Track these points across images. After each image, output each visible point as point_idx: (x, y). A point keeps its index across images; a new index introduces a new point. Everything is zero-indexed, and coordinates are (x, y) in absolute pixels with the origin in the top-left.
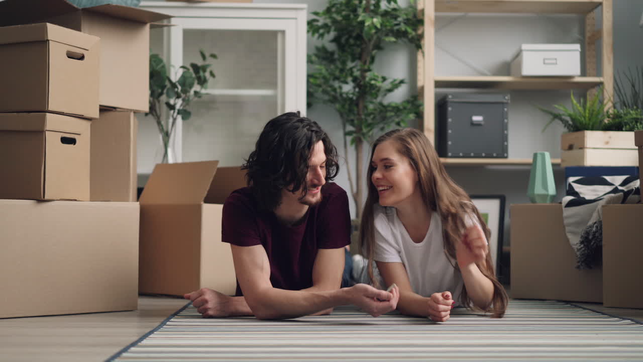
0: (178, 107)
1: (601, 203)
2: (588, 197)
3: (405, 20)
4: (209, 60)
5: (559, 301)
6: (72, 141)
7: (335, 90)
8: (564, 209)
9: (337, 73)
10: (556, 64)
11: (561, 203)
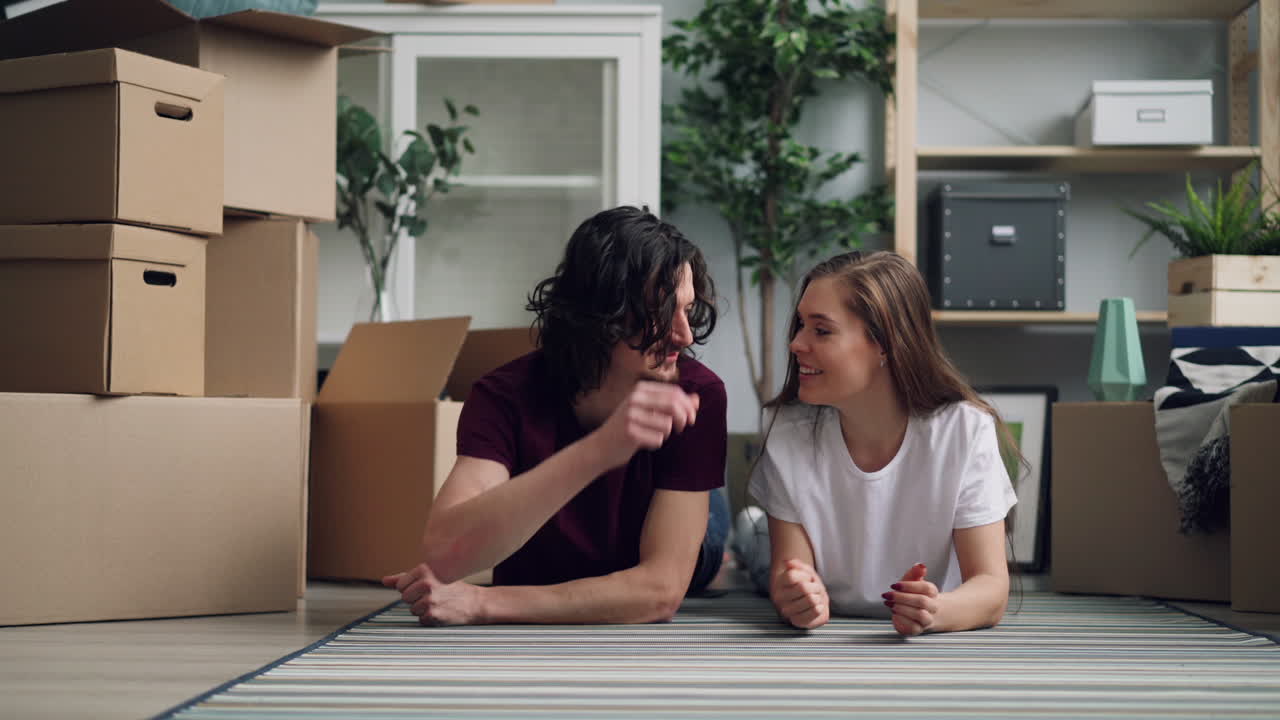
0: (400, 211)
1: (1231, 400)
2: (1207, 390)
3: (858, 34)
4: (464, 119)
5: (1146, 598)
6: (168, 279)
7: (718, 175)
8: (1157, 412)
9: (723, 141)
10: (1163, 120)
11: (1152, 401)
